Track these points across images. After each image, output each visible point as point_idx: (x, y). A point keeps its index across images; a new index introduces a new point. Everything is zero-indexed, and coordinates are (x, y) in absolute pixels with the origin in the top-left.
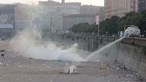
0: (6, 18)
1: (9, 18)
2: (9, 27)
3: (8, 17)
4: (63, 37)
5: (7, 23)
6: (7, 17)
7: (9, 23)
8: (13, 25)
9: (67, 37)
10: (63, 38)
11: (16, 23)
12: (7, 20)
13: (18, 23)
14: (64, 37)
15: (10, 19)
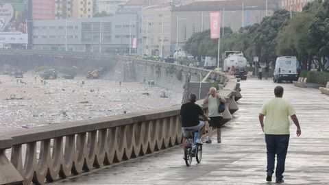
0: (8, 15)
1: (17, 13)
2: (17, 41)
3: (15, 10)
4: (159, 69)
5: (10, 28)
6: (11, 10)
7: (17, 29)
8: (27, 35)
9: (167, 72)
10: (158, 72)
11: (37, 28)
12: (11, 21)
13: (44, 28)
14: (162, 70)
15: (19, 15)
